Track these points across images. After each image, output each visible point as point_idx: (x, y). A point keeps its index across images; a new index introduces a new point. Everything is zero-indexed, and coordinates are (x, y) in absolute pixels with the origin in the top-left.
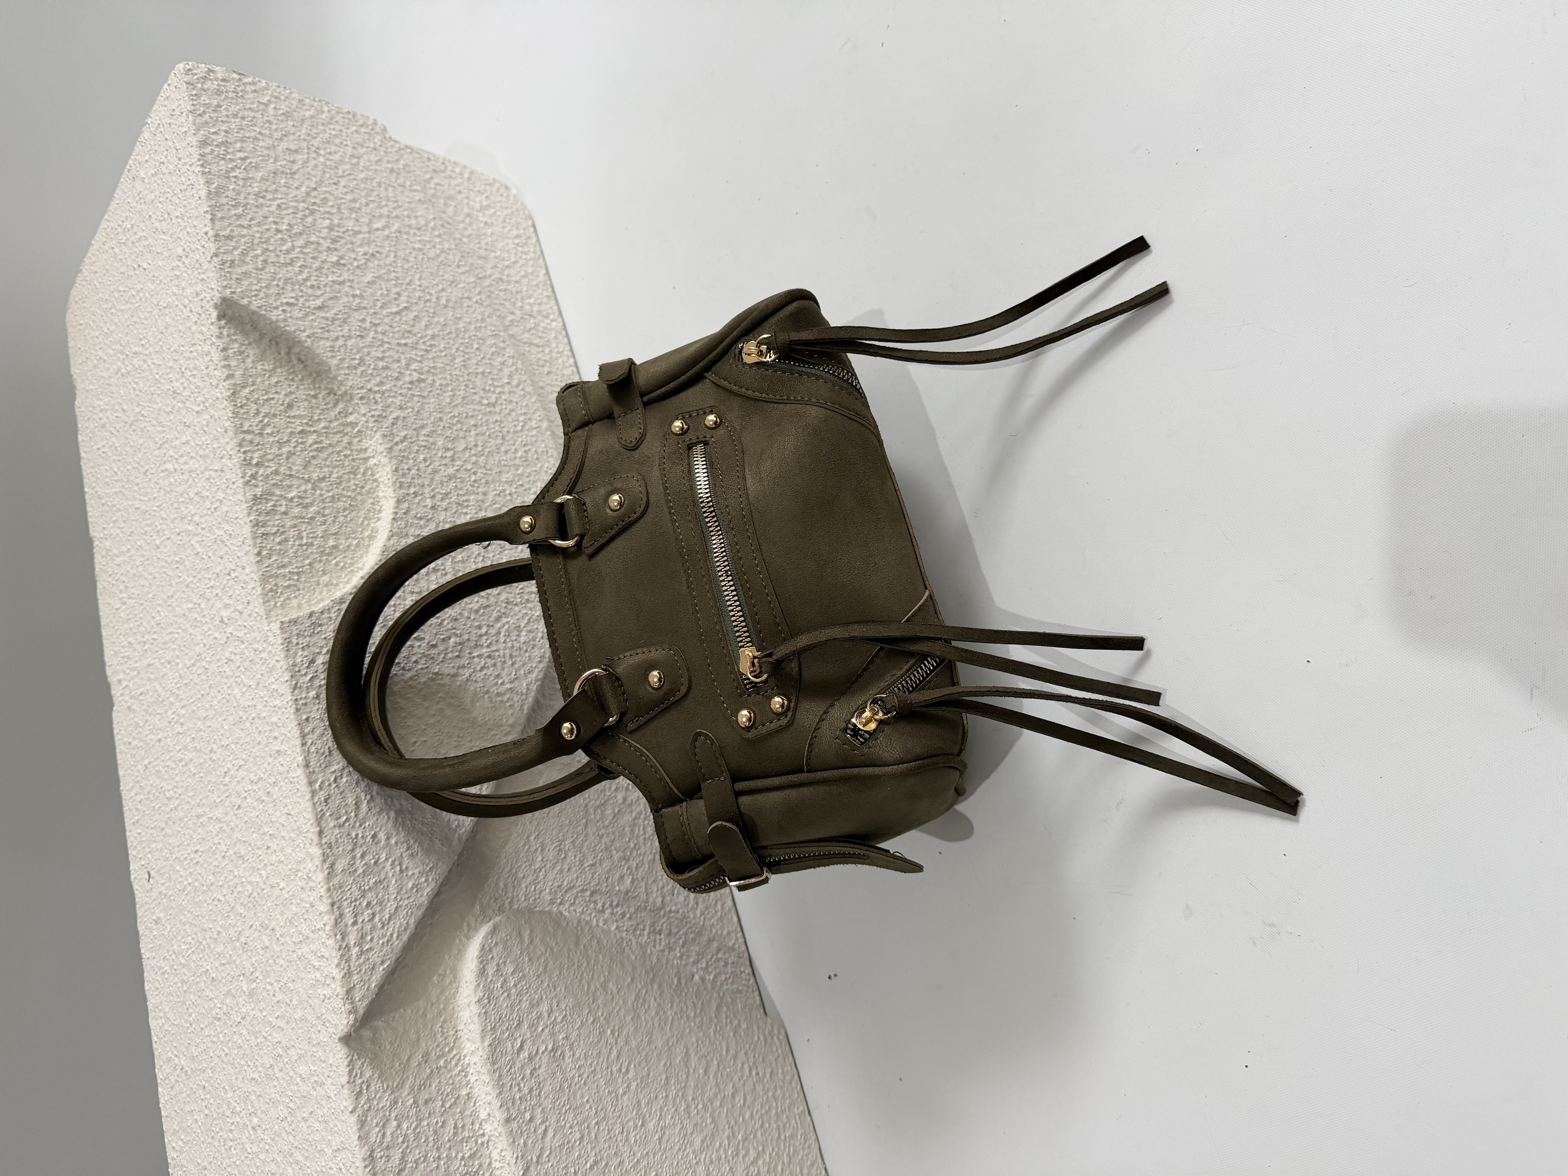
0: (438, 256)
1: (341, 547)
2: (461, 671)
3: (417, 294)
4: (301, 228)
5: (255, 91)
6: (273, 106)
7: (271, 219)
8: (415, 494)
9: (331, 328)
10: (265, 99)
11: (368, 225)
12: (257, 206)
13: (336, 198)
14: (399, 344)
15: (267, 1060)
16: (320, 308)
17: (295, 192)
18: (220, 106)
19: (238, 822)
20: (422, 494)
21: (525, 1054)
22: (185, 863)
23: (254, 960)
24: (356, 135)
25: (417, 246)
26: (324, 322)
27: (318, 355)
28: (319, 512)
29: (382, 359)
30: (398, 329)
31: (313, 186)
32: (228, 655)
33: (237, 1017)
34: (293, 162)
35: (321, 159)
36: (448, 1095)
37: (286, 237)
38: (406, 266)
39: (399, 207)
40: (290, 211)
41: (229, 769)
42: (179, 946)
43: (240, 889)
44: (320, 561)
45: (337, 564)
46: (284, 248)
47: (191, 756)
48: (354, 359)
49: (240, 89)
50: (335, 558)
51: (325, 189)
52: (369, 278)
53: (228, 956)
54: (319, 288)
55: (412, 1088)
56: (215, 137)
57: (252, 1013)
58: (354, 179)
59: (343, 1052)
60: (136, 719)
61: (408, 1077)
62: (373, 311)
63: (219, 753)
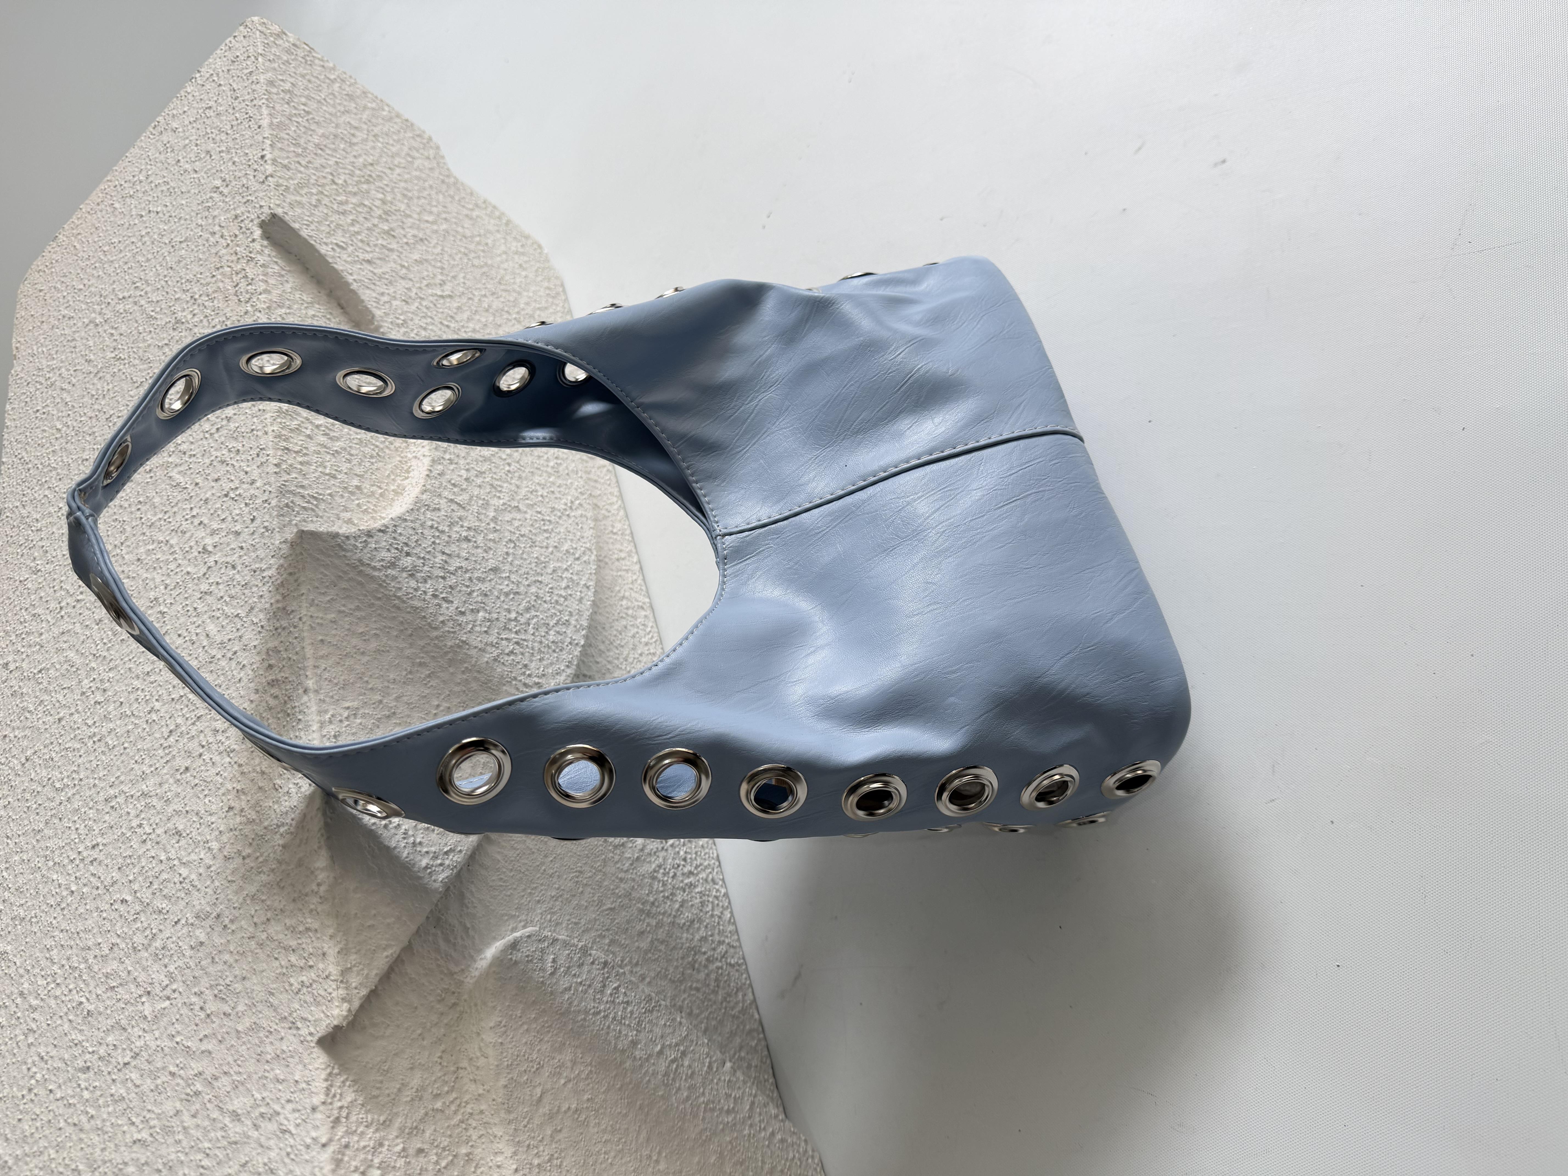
0: (482, 267)
1: (365, 491)
2: (489, 648)
3: (461, 289)
4: (355, 189)
5: (323, 66)
6: (338, 85)
7: (328, 170)
8: (451, 461)
9: (378, 283)
10: (332, 77)
11: (419, 214)
12: (316, 154)
13: (391, 180)
14: (441, 323)
15: (169, 1107)
16: (368, 262)
17: (353, 159)
18: (287, 62)
19: (179, 791)
20: (456, 463)
21: (545, 1109)
22: (70, 867)
23: (171, 968)
24: (411, 141)
25: (463, 250)
26: (371, 274)
27: (363, 301)
28: (345, 449)
29: (425, 329)
30: (441, 310)
31: (370, 161)
32: (204, 587)
33: (123, 1057)
34: (353, 135)
35: (380, 145)
36: (444, 1149)
37: (341, 191)
38: (452, 262)
39: (449, 213)
40: (347, 172)
41: (177, 726)
42: (32, 983)
43: (164, 876)
44: (342, 496)
45: (358, 505)
46: (339, 198)
47: (111, 725)
48: (398, 318)
49: (308, 59)
50: (358, 499)
51: (380, 169)
52: (416, 256)
53: (124, 975)
54: (368, 244)
55: (402, 1130)
56: (282, 83)
57: (153, 1045)
58: (408, 173)
59: (321, 1060)
60: (21, 705)
61: (397, 1114)
62: (418, 285)
63: (163, 710)
